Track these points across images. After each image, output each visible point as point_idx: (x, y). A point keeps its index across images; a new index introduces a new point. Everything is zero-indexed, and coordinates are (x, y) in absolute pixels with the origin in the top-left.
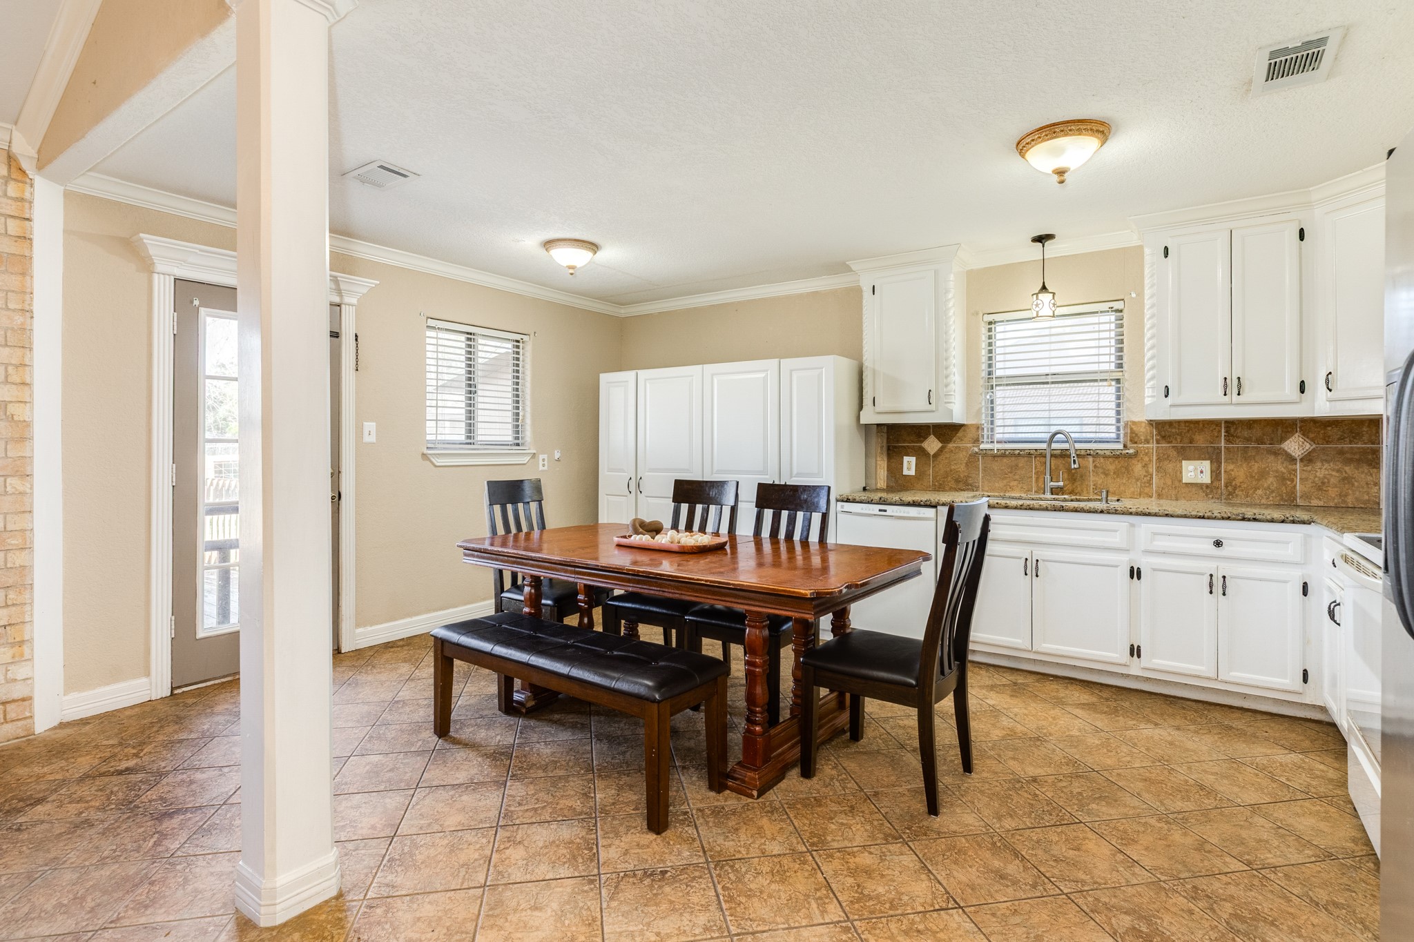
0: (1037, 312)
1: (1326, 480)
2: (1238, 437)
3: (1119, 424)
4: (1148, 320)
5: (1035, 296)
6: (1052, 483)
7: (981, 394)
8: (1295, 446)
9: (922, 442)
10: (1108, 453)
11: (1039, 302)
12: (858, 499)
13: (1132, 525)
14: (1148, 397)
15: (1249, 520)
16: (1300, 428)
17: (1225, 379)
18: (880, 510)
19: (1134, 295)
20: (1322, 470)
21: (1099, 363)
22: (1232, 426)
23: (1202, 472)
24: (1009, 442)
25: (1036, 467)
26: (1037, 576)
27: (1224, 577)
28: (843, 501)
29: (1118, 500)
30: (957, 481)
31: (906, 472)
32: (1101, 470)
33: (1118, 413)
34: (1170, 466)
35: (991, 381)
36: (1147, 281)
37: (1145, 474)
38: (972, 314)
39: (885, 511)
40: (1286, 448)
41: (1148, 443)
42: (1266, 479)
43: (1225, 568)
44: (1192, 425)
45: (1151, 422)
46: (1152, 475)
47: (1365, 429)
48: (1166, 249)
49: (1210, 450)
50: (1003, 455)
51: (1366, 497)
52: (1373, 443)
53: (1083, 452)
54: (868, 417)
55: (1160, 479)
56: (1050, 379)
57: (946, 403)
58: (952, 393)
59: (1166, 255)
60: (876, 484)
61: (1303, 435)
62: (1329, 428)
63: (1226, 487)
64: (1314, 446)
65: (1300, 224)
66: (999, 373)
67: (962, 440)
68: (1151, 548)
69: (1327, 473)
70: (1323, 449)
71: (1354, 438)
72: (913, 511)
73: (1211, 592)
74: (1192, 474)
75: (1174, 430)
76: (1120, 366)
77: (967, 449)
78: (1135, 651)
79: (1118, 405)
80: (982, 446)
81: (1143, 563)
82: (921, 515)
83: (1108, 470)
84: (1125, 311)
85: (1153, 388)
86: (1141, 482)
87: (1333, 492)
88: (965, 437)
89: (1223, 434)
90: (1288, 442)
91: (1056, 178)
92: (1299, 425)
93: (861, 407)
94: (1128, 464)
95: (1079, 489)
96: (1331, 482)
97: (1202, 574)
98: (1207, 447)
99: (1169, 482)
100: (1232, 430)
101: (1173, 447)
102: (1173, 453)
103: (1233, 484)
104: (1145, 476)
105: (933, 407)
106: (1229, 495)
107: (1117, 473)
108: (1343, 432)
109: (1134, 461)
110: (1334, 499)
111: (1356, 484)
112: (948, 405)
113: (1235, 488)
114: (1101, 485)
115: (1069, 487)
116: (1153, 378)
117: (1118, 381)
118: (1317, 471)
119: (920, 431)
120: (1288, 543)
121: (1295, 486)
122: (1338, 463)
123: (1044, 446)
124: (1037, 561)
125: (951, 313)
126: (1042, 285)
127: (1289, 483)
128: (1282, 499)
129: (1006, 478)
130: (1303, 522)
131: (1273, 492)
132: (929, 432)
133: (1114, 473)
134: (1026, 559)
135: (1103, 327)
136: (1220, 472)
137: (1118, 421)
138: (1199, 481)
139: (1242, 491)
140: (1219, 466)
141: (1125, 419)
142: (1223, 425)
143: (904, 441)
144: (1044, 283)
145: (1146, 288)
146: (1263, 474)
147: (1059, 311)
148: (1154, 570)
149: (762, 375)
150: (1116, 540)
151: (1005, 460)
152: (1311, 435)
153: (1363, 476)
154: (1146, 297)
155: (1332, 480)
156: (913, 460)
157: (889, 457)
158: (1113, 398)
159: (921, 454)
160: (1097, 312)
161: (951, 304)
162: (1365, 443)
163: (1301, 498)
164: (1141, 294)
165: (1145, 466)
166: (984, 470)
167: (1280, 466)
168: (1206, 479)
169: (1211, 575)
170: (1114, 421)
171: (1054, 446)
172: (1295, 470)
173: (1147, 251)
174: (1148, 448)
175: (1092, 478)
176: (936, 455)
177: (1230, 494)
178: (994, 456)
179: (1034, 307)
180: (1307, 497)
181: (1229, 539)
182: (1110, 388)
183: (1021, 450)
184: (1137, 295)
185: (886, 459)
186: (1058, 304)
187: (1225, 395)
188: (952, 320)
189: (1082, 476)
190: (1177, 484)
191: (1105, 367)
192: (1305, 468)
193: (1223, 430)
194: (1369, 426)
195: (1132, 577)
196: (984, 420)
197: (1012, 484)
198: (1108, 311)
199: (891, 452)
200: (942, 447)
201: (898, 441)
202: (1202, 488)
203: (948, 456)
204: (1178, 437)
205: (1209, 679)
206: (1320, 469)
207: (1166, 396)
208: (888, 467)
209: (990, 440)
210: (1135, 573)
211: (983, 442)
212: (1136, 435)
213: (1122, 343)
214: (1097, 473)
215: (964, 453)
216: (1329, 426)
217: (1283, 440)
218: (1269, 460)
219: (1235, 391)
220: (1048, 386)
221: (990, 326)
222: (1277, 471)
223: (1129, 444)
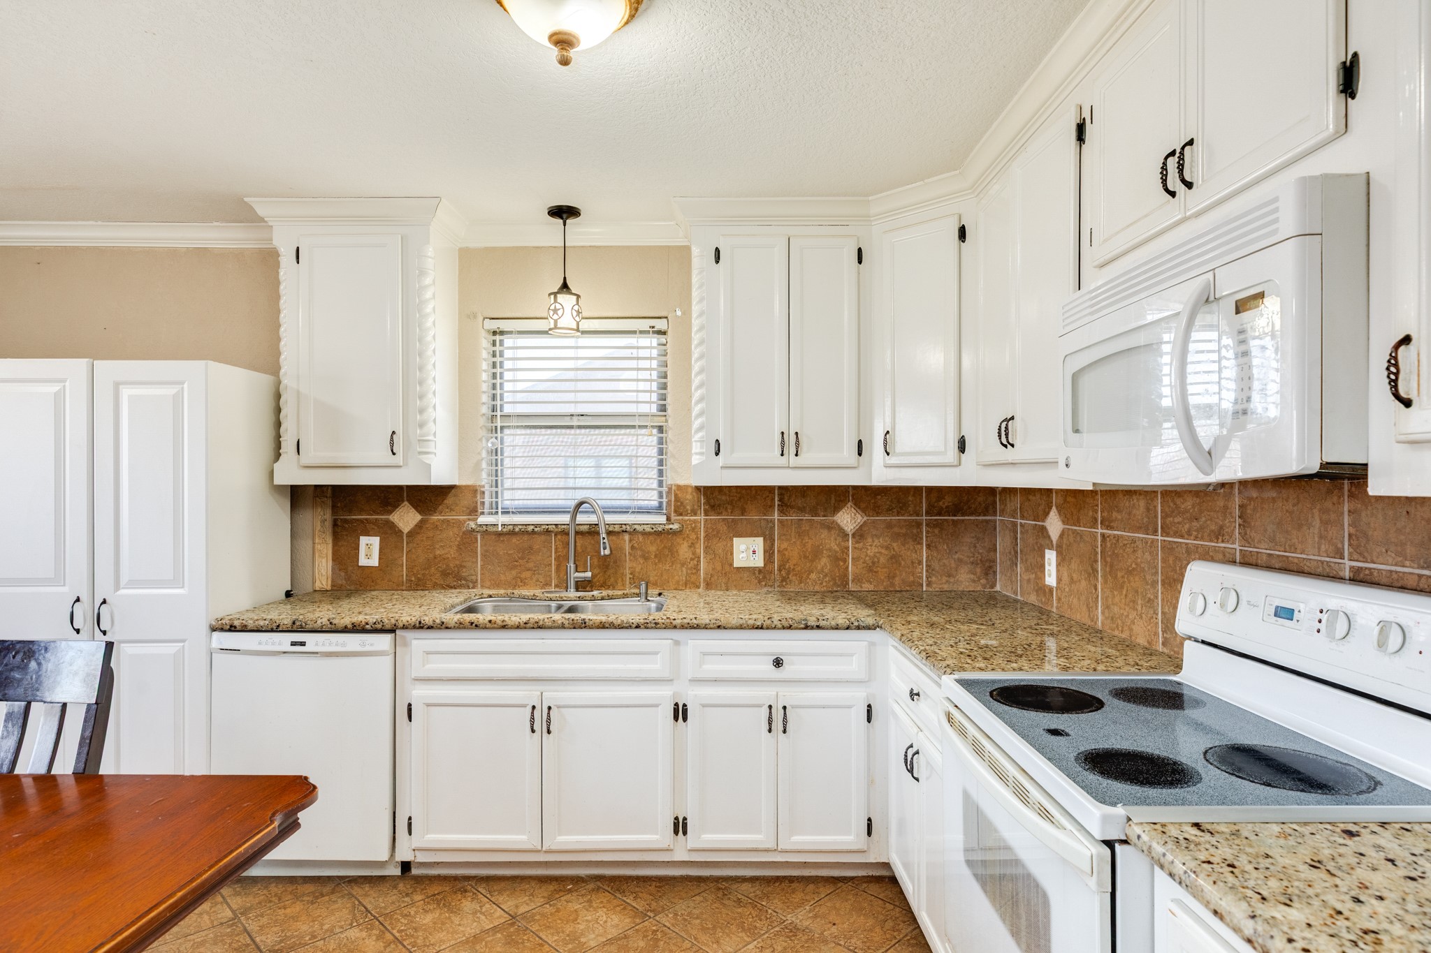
0: (556, 322)
1: (876, 560)
2: (792, 507)
3: (661, 489)
4: (696, 348)
5: (552, 296)
6: (577, 574)
7: (480, 440)
8: (848, 519)
9: (390, 512)
10: (648, 529)
11: (558, 306)
12: (251, 624)
13: (677, 643)
14: (696, 454)
15: (812, 628)
16: (853, 496)
17: (783, 433)
18: (294, 644)
19: (679, 313)
20: (874, 548)
21: (638, 402)
22: (787, 494)
23: (754, 552)
24: (520, 513)
25: (556, 549)
26: (549, 732)
27: (785, 708)
28: (222, 630)
29: (660, 594)
30: (445, 574)
31: (363, 561)
32: (639, 553)
33: (661, 473)
34: (719, 547)
35: (497, 421)
36: (695, 294)
37: (691, 556)
38: (466, 316)
39: (303, 644)
40: (839, 521)
41: (695, 514)
42: (820, 559)
43: (788, 696)
44: (744, 491)
45: (698, 489)
46: (699, 558)
47: (910, 498)
48: (717, 251)
49: (763, 523)
50: (512, 533)
51: (911, 579)
52: (918, 515)
53: (617, 529)
54: (290, 473)
55: (709, 563)
56: (575, 422)
57: (420, 453)
58: (431, 438)
59: (717, 260)
60: (314, 582)
61: (855, 504)
62: (879, 497)
63: (780, 570)
64: (865, 518)
65: (858, 244)
66: (508, 409)
67: (451, 510)
68: (699, 675)
69: (876, 551)
70: (874, 522)
71: (901, 508)
72: (353, 642)
73: (770, 731)
74: (744, 555)
75: (724, 498)
76: (663, 408)
77: (460, 524)
78: (680, 826)
79: (661, 463)
80: (482, 520)
81: (692, 696)
82: (367, 648)
83: (648, 552)
84: (669, 333)
85: (701, 441)
86: (687, 569)
87: (883, 574)
88: (457, 505)
89: (776, 503)
90: (841, 513)
91: (555, 52)
92: (851, 493)
93: (277, 456)
94: (672, 544)
95: (612, 579)
96: (881, 562)
97: (760, 706)
98: (760, 520)
99: (719, 568)
100: (786, 498)
101: (724, 520)
102: (723, 528)
103: (787, 566)
104: (692, 559)
105: (398, 459)
106: (782, 581)
107: (660, 556)
108: (891, 501)
109: (679, 540)
110: (883, 581)
111: (903, 563)
112: (423, 457)
113: (788, 573)
114: (639, 573)
115: (600, 578)
116: (701, 428)
117: (661, 429)
118: (867, 549)
119: (388, 497)
120: (852, 655)
121: (847, 567)
122: (887, 539)
123: (566, 519)
124: (549, 708)
125: (429, 309)
126: (562, 281)
127: (842, 564)
128: (835, 583)
129: (515, 567)
130: (868, 628)
131: (826, 576)
132: (402, 496)
133: (656, 556)
134: (534, 707)
135: (643, 353)
136: (774, 552)
137: (661, 484)
138: (752, 564)
139: (796, 575)
140: (773, 544)
141: (669, 483)
142: (776, 492)
143: (361, 511)
144: (565, 278)
145: (694, 303)
146: (816, 553)
147: (585, 325)
148: (704, 706)
149: (55, 388)
150: (655, 667)
151: (514, 540)
152: (863, 505)
153: (909, 553)
154: (694, 315)
155: (882, 560)
156: (375, 541)
157: (336, 537)
158: (654, 451)
159: (389, 533)
160: (634, 332)
161: (428, 295)
162: (911, 515)
163: (853, 581)
164: (687, 313)
165: (692, 545)
166: (484, 556)
167: (831, 542)
168: (759, 561)
169: (770, 707)
170: (655, 485)
171: (581, 518)
172: (847, 548)
173: (695, 251)
174: (695, 521)
175: (628, 565)
176: (411, 534)
177: (784, 579)
178: (500, 534)
179: (551, 313)
180: (858, 580)
181: (790, 654)
182: (650, 438)
183: (536, 526)
184: (683, 313)
185: (330, 540)
186: (585, 314)
187: (782, 455)
188: (431, 320)
189: (615, 562)
190: (727, 568)
191: (644, 409)
192: (857, 546)
193: (776, 499)
194: (914, 495)
195: (676, 718)
196: (484, 480)
197: (523, 576)
198: (648, 332)
199: (339, 530)
200: (422, 521)
201: (350, 512)
202: (754, 574)
203: (430, 534)
204: (729, 507)
205: (767, 850)
206: (871, 546)
207: (717, 454)
208: (334, 554)
209: (494, 511)
210: (680, 713)
211: (483, 513)
212: (682, 503)
213: (665, 377)
214: (634, 557)
215: (456, 530)
216: (878, 495)
217: (836, 510)
218: (823, 536)
219: (793, 451)
220: (573, 431)
221: (494, 338)
222: (830, 550)
223: (673, 517)
